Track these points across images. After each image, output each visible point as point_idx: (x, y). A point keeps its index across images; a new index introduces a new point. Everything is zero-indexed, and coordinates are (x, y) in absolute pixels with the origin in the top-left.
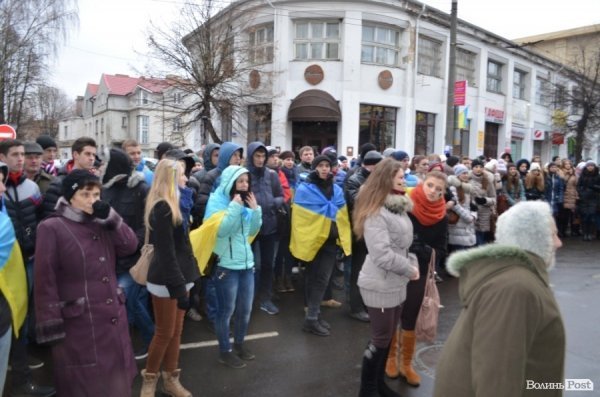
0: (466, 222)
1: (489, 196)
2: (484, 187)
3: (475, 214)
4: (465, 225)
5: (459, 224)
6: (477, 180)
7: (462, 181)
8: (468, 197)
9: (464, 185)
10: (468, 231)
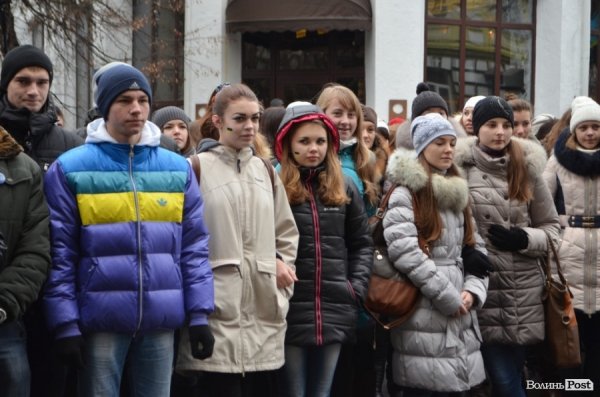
0: (446, 312)
1: (534, 225)
2: (515, 193)
3: (479, 287)
4: (442, 322)
5: (422, 316)
6: (491, 169)
7: (433, 168)
8: (452, 228)
9: (439, 181)
10: (452, 340)
